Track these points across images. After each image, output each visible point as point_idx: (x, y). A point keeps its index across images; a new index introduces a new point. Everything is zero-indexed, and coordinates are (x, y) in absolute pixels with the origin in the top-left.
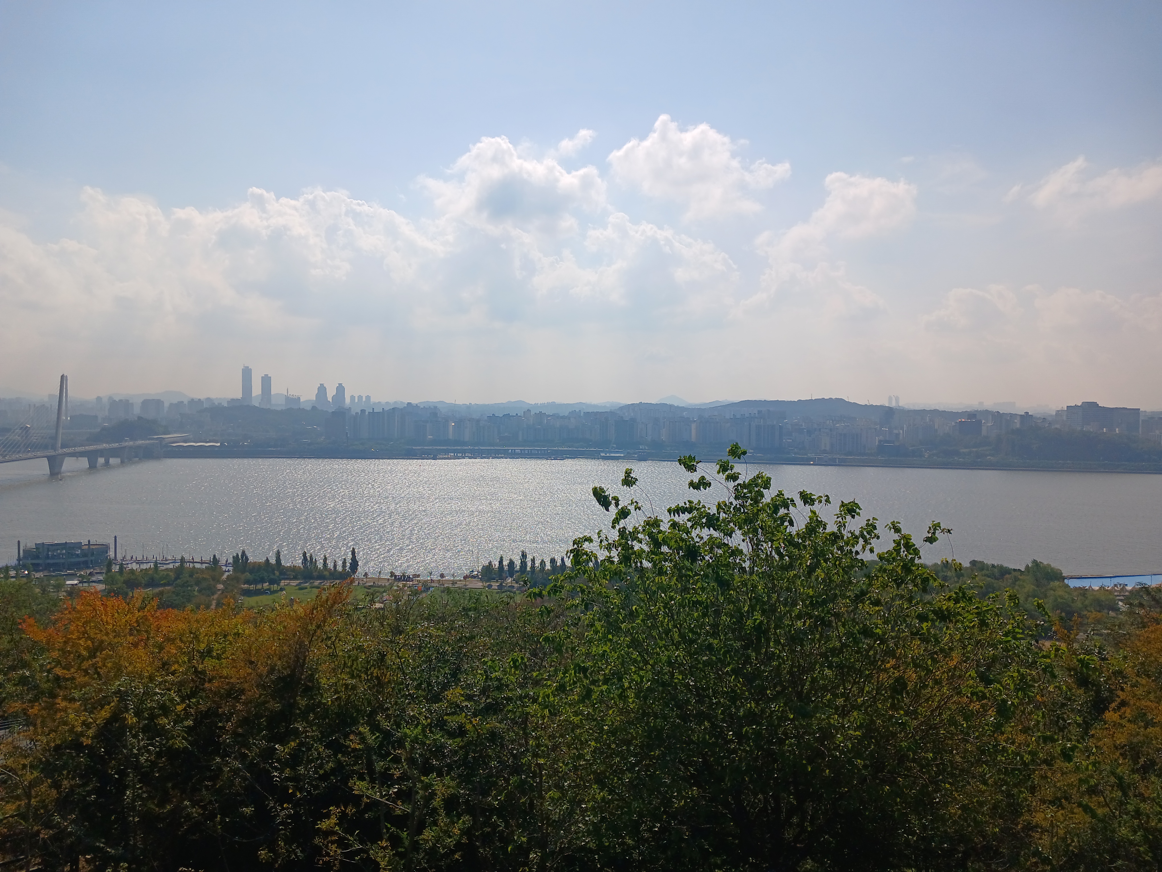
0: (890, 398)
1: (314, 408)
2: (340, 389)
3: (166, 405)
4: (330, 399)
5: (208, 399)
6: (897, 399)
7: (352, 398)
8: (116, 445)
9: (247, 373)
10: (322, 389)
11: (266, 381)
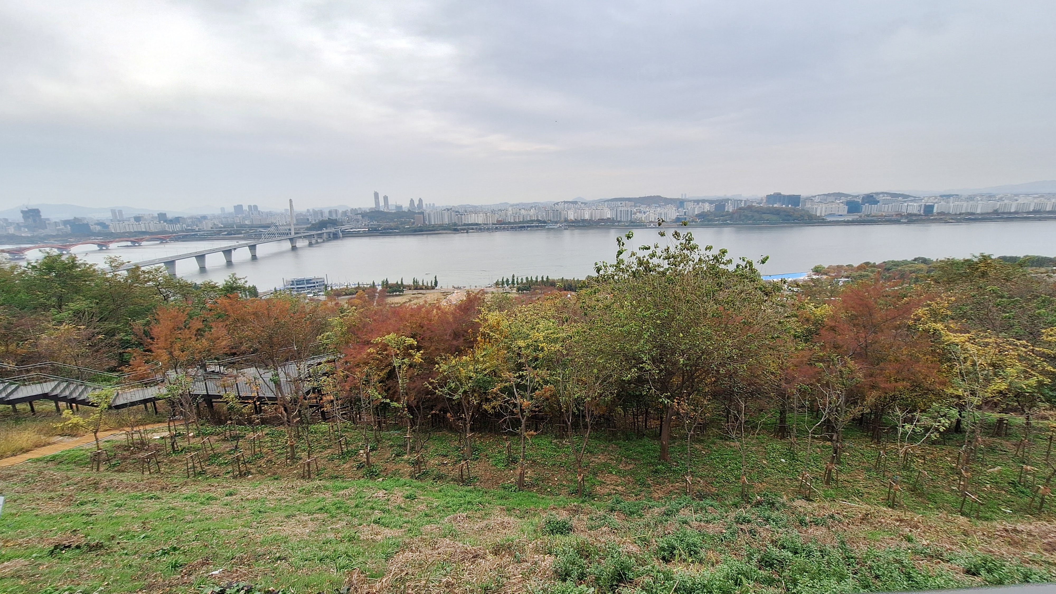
0: (682, 195)
1: (409, 210)
2: (420, 200)
3: (340, 212)
4: (416, 206)
5: (360, 208)
6: (685, 195)
7: (426, 205)
8: (319, 232)
9: (376, 195)
10: (412, 201)
11: (386, 198)
